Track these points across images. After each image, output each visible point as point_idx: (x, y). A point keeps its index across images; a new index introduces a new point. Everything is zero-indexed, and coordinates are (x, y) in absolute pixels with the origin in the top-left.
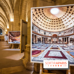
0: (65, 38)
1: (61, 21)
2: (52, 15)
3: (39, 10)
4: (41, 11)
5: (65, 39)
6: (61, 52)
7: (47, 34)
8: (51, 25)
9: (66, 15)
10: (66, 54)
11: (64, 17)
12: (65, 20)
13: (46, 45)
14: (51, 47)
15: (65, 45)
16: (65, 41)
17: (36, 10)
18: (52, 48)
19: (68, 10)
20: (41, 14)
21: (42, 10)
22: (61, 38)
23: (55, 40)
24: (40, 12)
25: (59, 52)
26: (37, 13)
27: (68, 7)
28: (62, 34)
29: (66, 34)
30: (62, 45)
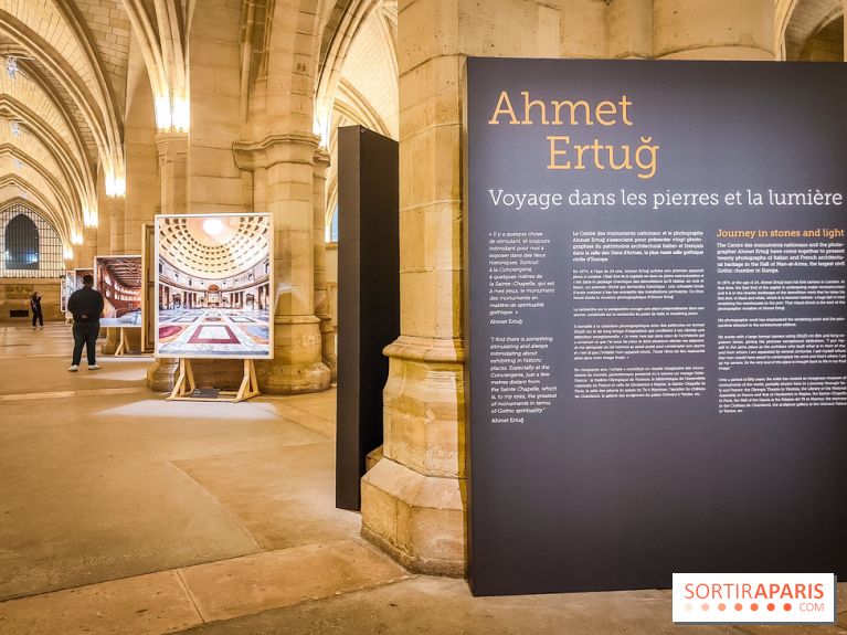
0: (237, 294)
1: (227, 253)
2: (207, 235)
3: (176, 221)
4: (180, 224)
5: (237, 296)
6: (227, 328)
7: (196, 284)
8: (204, 261)
9: (238, 239)
10: (238, 332)
11: (234, 242)
12: (235, 249)
13: (192, 311)
14: (204, 316)
15: (235, 311)
16: (237, 302)
17: (167, 221)
18: (207, 319)
19: (242, 226)
20: (180, 233)
21: (184, 221)
22: (227, 295)
23: (213, 298)
24: (177, 228)
25: (223, 328)
26: (170, 230)
27: (242, 219)
28: (230, 284)
29: (239, 285)
30: (229, 311)
